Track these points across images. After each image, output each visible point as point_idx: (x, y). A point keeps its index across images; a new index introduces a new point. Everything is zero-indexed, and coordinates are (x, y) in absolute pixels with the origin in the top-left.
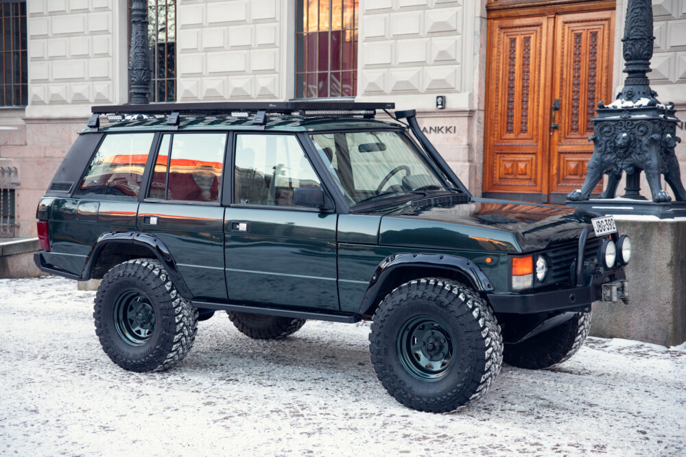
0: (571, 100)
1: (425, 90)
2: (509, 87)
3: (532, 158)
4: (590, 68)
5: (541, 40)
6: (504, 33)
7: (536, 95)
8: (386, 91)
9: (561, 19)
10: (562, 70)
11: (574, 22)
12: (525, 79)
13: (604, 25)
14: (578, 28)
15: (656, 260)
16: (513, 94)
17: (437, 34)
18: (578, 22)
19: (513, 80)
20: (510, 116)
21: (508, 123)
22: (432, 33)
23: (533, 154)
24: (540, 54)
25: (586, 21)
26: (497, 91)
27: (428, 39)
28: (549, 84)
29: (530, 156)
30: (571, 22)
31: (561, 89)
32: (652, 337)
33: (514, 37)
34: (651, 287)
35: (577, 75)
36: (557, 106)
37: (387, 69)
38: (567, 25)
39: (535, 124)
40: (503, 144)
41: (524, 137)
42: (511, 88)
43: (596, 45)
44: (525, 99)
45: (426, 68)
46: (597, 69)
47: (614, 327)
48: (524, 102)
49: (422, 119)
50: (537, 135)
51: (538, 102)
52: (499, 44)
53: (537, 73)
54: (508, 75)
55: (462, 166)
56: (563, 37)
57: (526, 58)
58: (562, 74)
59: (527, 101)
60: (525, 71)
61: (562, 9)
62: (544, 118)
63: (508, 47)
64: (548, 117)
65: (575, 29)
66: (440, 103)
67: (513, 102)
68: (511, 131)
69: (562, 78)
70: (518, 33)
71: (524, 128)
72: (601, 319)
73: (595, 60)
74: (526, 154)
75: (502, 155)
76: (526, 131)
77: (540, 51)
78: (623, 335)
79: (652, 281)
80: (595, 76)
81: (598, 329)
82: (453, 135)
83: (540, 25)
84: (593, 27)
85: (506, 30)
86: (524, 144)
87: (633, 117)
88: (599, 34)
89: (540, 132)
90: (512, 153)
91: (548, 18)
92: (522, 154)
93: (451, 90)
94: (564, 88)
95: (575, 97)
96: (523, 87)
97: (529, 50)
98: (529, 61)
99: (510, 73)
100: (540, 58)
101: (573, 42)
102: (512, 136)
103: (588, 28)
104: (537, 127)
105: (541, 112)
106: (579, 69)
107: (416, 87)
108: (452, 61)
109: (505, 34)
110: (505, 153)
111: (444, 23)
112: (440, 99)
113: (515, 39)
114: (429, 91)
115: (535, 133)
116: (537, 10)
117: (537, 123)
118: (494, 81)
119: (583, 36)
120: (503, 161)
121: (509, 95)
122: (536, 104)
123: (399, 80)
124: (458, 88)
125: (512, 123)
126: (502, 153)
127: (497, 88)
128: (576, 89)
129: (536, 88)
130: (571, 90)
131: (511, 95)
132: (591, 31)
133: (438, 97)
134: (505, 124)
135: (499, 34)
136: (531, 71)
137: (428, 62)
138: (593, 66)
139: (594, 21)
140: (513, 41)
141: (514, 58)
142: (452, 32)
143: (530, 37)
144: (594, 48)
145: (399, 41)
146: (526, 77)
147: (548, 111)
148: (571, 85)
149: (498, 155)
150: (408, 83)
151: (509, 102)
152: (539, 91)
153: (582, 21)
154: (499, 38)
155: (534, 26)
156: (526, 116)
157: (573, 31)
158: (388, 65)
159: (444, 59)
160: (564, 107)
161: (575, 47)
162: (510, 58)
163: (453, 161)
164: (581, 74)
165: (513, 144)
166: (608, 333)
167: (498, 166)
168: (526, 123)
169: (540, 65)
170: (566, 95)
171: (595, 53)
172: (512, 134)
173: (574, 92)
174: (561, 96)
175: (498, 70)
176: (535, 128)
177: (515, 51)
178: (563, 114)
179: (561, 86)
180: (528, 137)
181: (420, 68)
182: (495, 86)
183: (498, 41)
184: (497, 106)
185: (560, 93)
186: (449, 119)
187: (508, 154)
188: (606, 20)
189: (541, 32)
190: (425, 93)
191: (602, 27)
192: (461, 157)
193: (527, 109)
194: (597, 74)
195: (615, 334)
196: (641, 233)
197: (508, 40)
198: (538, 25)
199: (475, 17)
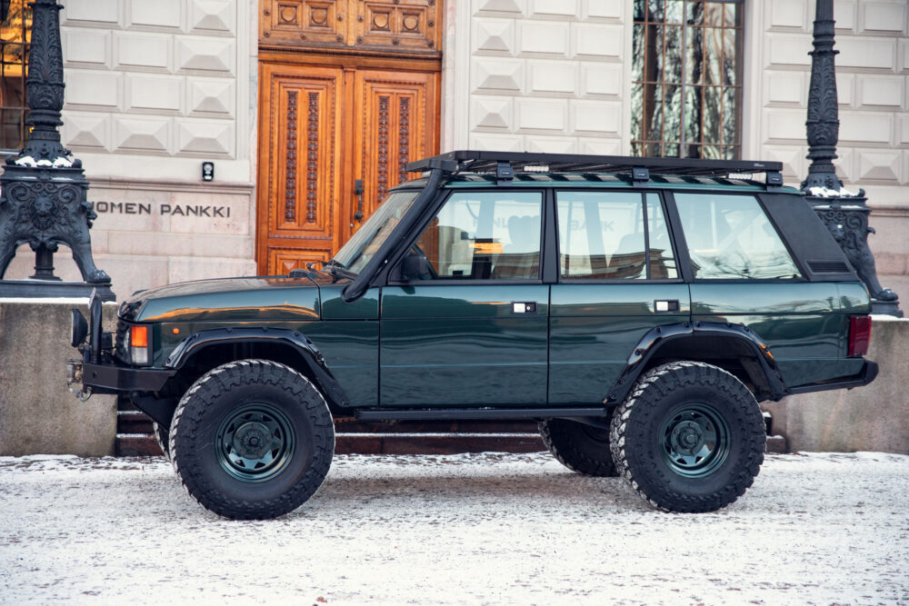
0: (376, 182)
1: (178, 151)
2: (288, 158)
3: (324, 257)
4: (401, 144)
5: (334, 99)
6: (280, 83)
7: (328, 172)
8: (107, 147)
9: (361, 74)
10: (364, 143)
11: (380, 82)
12: (312, 149)
13: (417, 90)
14: (385, 90)
15: (898, 363)
16: (294, 168)
17: (195, 72)
18: (385, 82)
19: (295, 148)
20: (290, 198)
21: (287, 207)
22: (188, 70)
23: (326, 251)
24: (334, 118)
25: (395, 83)
26: (271, 162)
27: (181, 78)
28: (348, 158)
29: (322, 254)
30: (375, 81)
31: (364, 167)
32: (895, 447)
33: (295, 90)
34: (893, 393)
35: (383, 150)
36: (360, 189)
37: (107, 115)
38: (369, 85)
39: (328, 212)
40: (282, 236)
41: (311, 228)
42: (291, 159)
43: (407, 115)
44: (312, 176)
45: (179, 119)
46: (410, 146)
47: (855, 440)
48: (312, 180)
49: (174, 194)
50: (331, 226)
51: (332, 181)
52: (272, 98)
53: (329, 142)
54: (286, 141)
55: (247, 265)
56: (365, 99)
57: (313, 120)
58: (364, 148)
59: (315, 179)
60: (312, 140)
61: (365, 62)
62: (342, 205)
63: (286, 103)
64: (347, 202)
65: (379, 90)
66: (208, 172)
67: (294, 178)
68: (293, 218)
69: (364, 153)
70: (301, 86)
71: (311, 216)
72: (841, 431)
73: (407, 134)
74: (316, 250)
75: (279, 252)
76: (314, 218)
77: (334, 113)
78: (866, 447)
79: (894, 386)
80: (407, 154)
81: (838, 443)
82: (225, 220)
83: (331, 79)
84: (406, 92)
85: (283, 80)
86: (313, 237)
87: (843, 207)
88: (411, 100)
89: (336, 222)
90: (295, 249)
91: (345, 72)
92: (311, 250)
93: (223, 155)
94: (367, 167)
95: (383, 179)
96: (309, 159)
97: (316, 110)
98: (317, 126)
99: (289, 138)
100: (334, 123)
101: (378, 108)
102: (293, 225)
103: (397, 91)
104: (331, 216)
105: (336, 195)
106: (386, 143)
107: (165, 146)
108: (223, 114)
109: (282, 85)
110: (285, 249)
111: (213, 59)
112: (208, 167)
113: (296, 93)
114: (185, 153)
115: (327, 223)
116: (329, 59)
117: (331, 210)
118: (266, 148)
119: (391, 101)
120: (281, 259)
121: (288, 168)
122: (328, 184)
123: (136, 132)
124: (232, 154)
125: (294, 208)
126: (280, 249)
127: (271, 157)
128: (383, 169)
129: (328, 163)
130: (376, 170)
131: (291, 169)
132: (402, 96)
133: (204, 164)
134: (284, 208)
135: (272, 84)
136: (320, 138)
137: (182, 111)
138: (404, 141)
139: (405, 83)
140: (292, 96)
141: (295, 119)
142: (222, 72)
143: (318, 94)
144: (405, 118)
145: (129, 74)
146: (313, 147)
147: (348, 195)
148: (377, 163)
149: (274, 252)
150: (152, 138)
151: (288, 178)
152: (332, 167)
153: (390, 82)
154: (272, 88)
155: (324, 79)
156: (314, 199)
157: (376, 92)
158: (110, 109)
159: (211, 110)
160: (367, 192)
161: (381, 114)
162: (289, 118)
163: (228, 257)
164: (390, 150)
165: (297, 236)
166: (850, 447)
167: (273, 266)
168: (315, 209)
169: (333, 133)
170: (370, 176)
171: (407, 124)
172: (293, 223)
173: (380, 172)
174: (363, 177)
175: (271, 133)
176: (328, 216)
177: (295, 109)
178: (367, 200)
179: (364, 163)
180: (317, 227)
181: (168, 119)
182: (268, 155)
183: (272, 93)
184: (271, 182)
185: (363, 172)
186: (218, 196)
187: (290, 249)
188: (420, 84)
189: (334, 88)
190: (177, 156)
191: (415, 92)
192: (241, 251)
193: (315, 189)
194: (410, 152)
195: (857, 447)
196: (882, 334)
197: (286, 94)
198: (329, 79)
199: (251, 56)
